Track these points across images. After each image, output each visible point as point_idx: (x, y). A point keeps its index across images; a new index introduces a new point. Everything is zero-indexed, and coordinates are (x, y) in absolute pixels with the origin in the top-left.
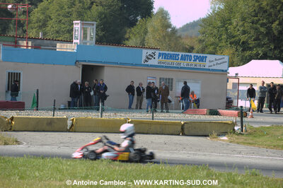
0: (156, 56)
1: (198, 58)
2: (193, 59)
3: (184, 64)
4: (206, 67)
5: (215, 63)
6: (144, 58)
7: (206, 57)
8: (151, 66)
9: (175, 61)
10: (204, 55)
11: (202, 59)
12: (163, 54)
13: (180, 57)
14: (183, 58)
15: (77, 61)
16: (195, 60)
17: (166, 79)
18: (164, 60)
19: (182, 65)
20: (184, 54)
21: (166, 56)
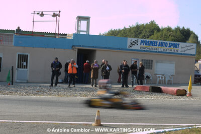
0: (139, 43)
1: (172, 45)
2: (168, 45)
3: (161, 49)
4: (179, 52)
5: (186, 49)
6: (129, 44)
7: (179, 44)
8: (135, 50)
9: (154, 47)
10: (177, 43)
11: (176, 46)
12: (144, 41)
13: (158, 44)
14: (161, 45)
15: (73, 46)
16: (170, 46)
17: (147, 61)
18: (145, 46)
19: (160, 50)
20: (161, 41)
21: (147, 43)
